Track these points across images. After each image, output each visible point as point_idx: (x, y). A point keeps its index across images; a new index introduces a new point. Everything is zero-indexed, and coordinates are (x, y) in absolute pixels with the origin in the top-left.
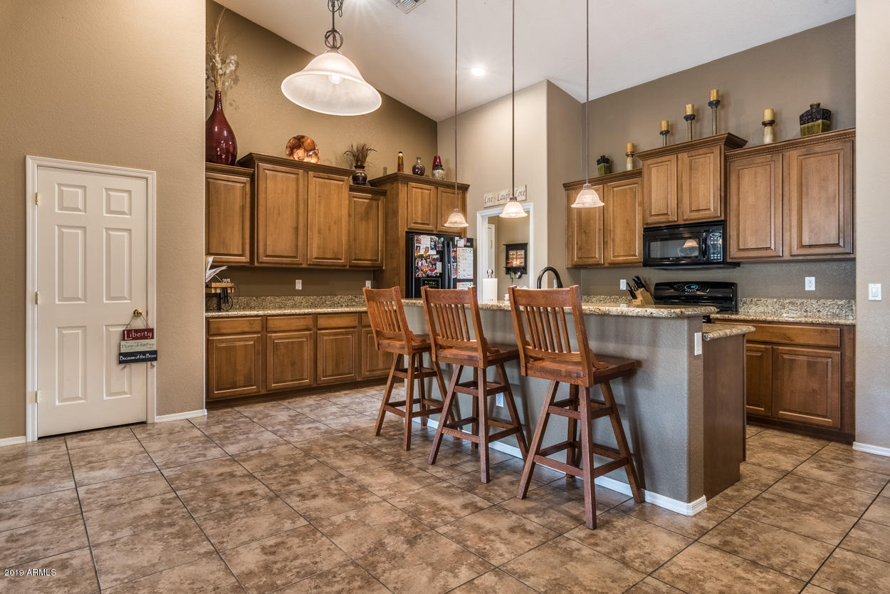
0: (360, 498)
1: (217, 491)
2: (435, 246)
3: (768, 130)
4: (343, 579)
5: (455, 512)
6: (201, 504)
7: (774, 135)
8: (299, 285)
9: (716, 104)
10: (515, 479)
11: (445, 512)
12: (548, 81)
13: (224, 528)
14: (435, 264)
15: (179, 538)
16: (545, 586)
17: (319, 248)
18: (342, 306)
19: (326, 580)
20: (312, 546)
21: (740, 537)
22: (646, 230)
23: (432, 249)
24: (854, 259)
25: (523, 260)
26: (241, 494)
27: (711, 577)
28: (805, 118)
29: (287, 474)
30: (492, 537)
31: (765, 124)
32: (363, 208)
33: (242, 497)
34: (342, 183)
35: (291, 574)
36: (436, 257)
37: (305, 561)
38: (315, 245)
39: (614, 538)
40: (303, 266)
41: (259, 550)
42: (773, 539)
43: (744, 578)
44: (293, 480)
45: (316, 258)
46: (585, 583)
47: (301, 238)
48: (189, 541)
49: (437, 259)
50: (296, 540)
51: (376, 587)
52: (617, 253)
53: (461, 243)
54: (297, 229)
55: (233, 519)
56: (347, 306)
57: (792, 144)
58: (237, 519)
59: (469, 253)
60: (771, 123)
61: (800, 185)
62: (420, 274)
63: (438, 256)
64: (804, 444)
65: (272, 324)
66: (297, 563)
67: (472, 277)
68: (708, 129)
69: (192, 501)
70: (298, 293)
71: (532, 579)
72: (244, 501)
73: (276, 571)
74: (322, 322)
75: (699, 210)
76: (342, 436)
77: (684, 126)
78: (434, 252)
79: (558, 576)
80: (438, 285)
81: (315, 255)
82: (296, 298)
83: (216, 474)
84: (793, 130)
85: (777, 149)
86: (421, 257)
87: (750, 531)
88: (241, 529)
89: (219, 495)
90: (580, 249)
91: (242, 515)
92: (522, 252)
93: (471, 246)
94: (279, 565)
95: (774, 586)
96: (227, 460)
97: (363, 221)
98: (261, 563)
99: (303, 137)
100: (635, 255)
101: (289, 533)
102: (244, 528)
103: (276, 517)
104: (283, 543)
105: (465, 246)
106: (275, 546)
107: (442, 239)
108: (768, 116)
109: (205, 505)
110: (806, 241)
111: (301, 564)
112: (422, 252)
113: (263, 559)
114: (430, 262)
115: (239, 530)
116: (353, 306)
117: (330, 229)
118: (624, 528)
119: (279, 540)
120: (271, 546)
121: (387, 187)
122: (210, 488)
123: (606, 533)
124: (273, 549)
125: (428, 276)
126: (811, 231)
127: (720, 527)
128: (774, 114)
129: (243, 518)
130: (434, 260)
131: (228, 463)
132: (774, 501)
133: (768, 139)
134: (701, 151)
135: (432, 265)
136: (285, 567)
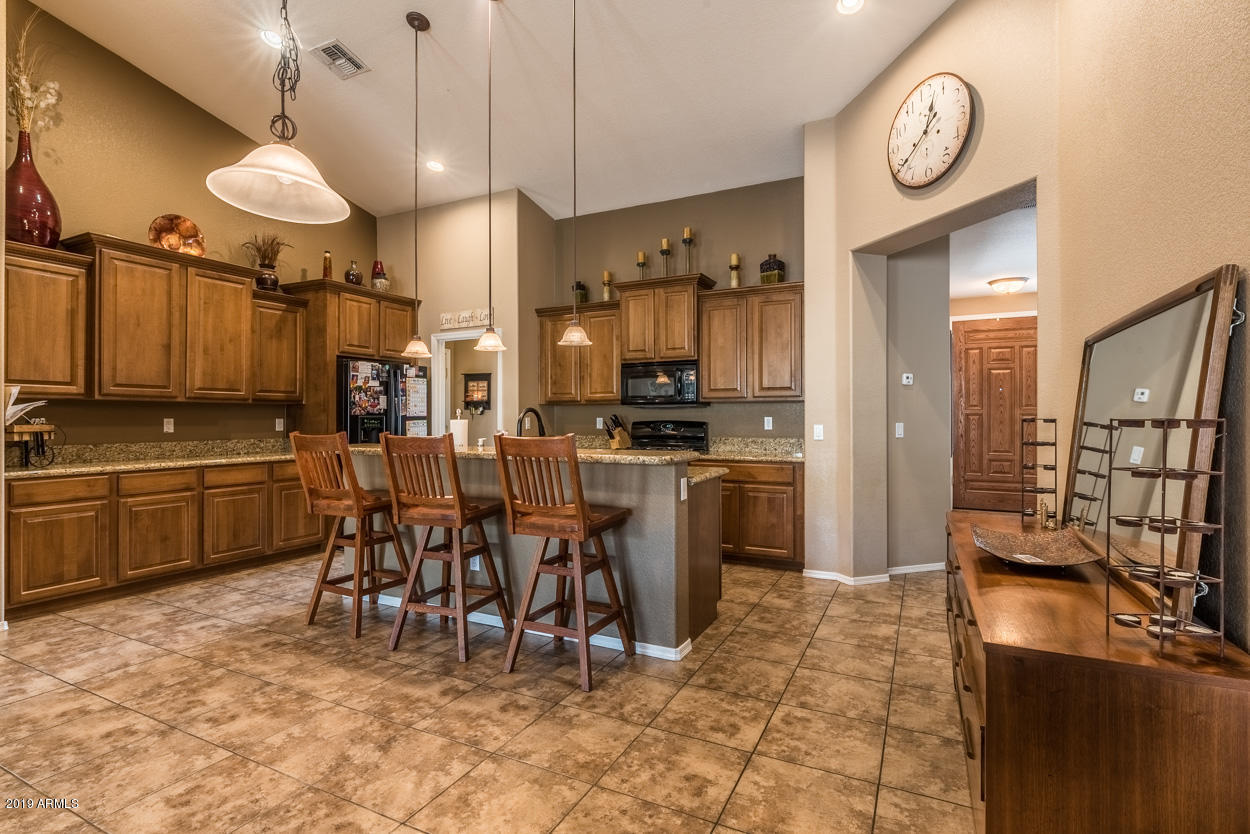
0: (302, 707)
1: (61, 740)
2: (378, 375)
3: (734, 274)
4: (301, 811)
5: (433, 701)
6: (37, 763)
7: (740, 279)
8: (169, 426)
9: (689, 242)
10: (498, 652)
11: (421, 704)
12: (520, 192)
13: (92, 788)
14: (378, 399)
15: (11, 818)
16: (548, 761)
17: (204, 374)
18: (239, 454)
19: (276, 818)
20: (245, 782)
21: (722, 673)
22: (624, 366)
23: (374, 379)
24: (803, 401)
25: (486, 393)
26: (108, 735)
27: (702, 715)
28: (765, 267)
29: (181, 696)
30: (483, 722)
31: (732, 268)
32: (274, 322)
33: (111, 739)
34: (241, 286)
35: (222, 823)
36: (378, 389)
37: (239, 802)
38: (198, 372)
39: (611, 697)
40: (179, 400)
41: (162, 804)
42: (749, 669)
43: (728, 711)
44: (193, 702)
45: (200, 389)
46: (589, 748)
47: (175, 360)
48: (31, 818)
49: (380, 392)
50: (219, 779)
51: (348, 810)
52: (595, 390)
53: (412, 372)
54: (168, 348)
55: (104, 772)
56: (248, 454)
57: (754, 291)
58: (111, 771)
59: (422, 384)
60: (737, 268)
61: (761, 331)
62: (357, 411)
63: (382, 388)
64: (766, 576)
65: (126, 484)
66: (228, 807)
67: (425, 414)
68: (681, 268)
69: (18, 761)
70: (169, 437)
71: (534, 756)
72: (116, 744)
73: (198, 825)
74: (211, 478)
75: (674, 349)
76: (257, 632)
77: (659, 260)
78: (377, 383)
79: (560, 748)
80: (381, 424)
81: (198, 384)
82: (165, 445)
83: (53, 715)
84: (754, 278)
85: (741, 294)
86: (359, 389)
87: (729, 666)
88: (122, 783)
89: (68, 744)
90: (554, 383)
91: (117, 765)
92: (485, 384)
93: (424, 376)
94: (200, 817)
95: (753, 712)
96: (67, 692)
97: (274, 341)
98: (169, 820)
99: (177, 217)
100: (612, 392)
101: (204, 772)
102: (127, 781)
103: (177, 756)
104: (198, 787)
105: (417, 376)
106: (187, 793)
107: (387, 367)
108: (734, 262)
109: (47, 763)
110: (766, 384)
111: (234, 807)
112: (360, 383)
113: (172, 814)
114: (371, 396)
115: (119, 786)
116: (257, 453)
117: (222, 349)
118: (619, 684)
119: (191, 785)
120: (181, 795)
121: (310, 296)
122: (48, 737)
123: (603, 693)
124: (185, 799)
125: (368, 413)
126: (770, 374)
127: (705, 667)
128: (739, 259)
129: (120, 768)
130: (376, 393)
131: (72, 695)
132: (746, 634)
133: (734, 284)
134: (676, 288)
135: (374, 399)
136: (210, 817)
